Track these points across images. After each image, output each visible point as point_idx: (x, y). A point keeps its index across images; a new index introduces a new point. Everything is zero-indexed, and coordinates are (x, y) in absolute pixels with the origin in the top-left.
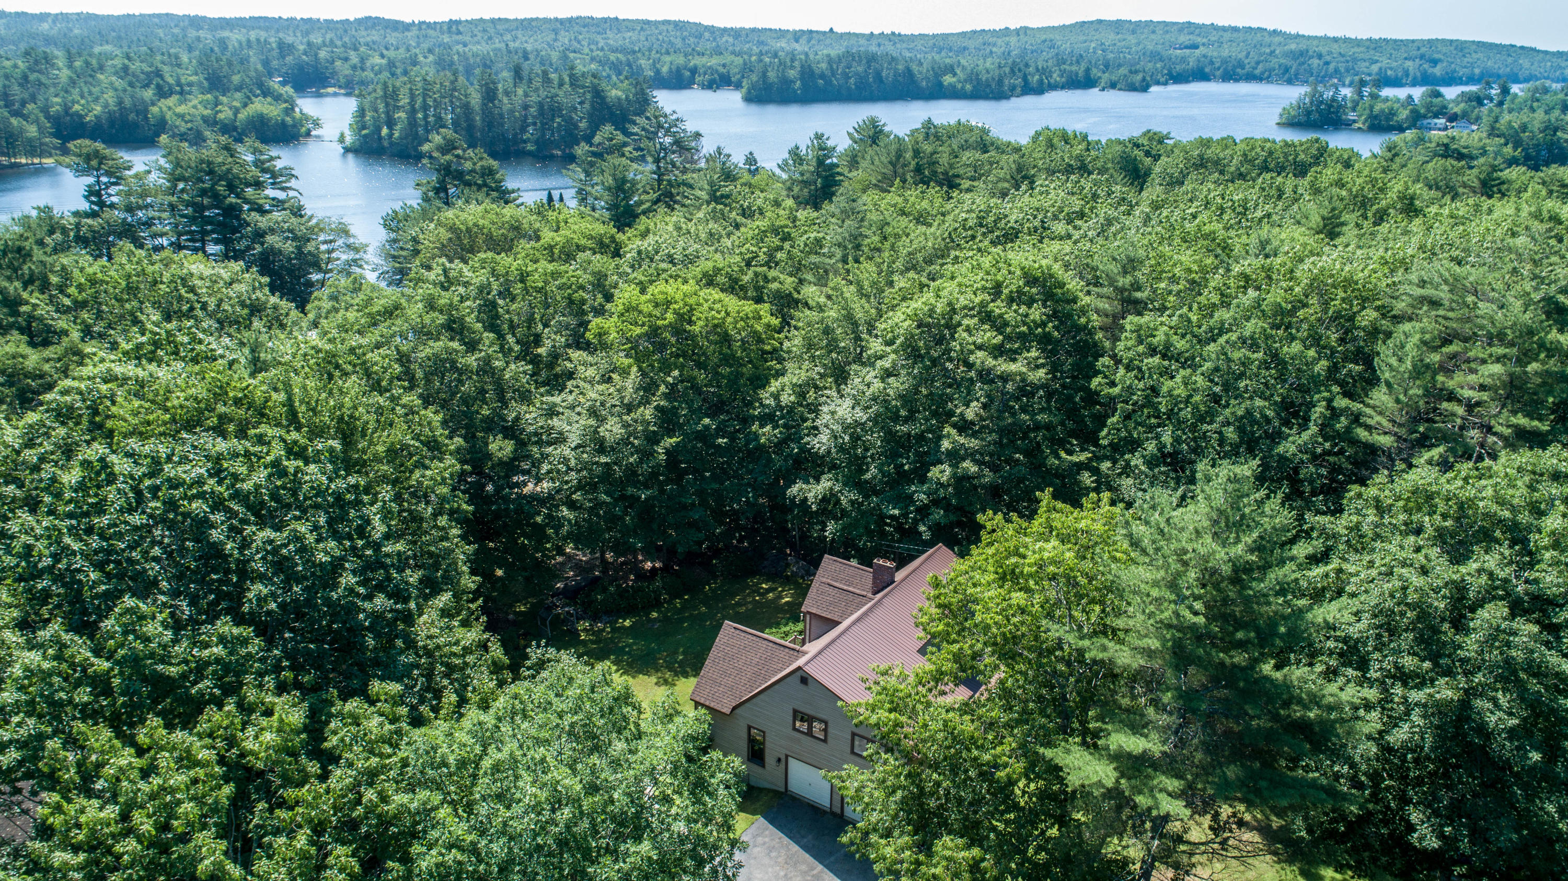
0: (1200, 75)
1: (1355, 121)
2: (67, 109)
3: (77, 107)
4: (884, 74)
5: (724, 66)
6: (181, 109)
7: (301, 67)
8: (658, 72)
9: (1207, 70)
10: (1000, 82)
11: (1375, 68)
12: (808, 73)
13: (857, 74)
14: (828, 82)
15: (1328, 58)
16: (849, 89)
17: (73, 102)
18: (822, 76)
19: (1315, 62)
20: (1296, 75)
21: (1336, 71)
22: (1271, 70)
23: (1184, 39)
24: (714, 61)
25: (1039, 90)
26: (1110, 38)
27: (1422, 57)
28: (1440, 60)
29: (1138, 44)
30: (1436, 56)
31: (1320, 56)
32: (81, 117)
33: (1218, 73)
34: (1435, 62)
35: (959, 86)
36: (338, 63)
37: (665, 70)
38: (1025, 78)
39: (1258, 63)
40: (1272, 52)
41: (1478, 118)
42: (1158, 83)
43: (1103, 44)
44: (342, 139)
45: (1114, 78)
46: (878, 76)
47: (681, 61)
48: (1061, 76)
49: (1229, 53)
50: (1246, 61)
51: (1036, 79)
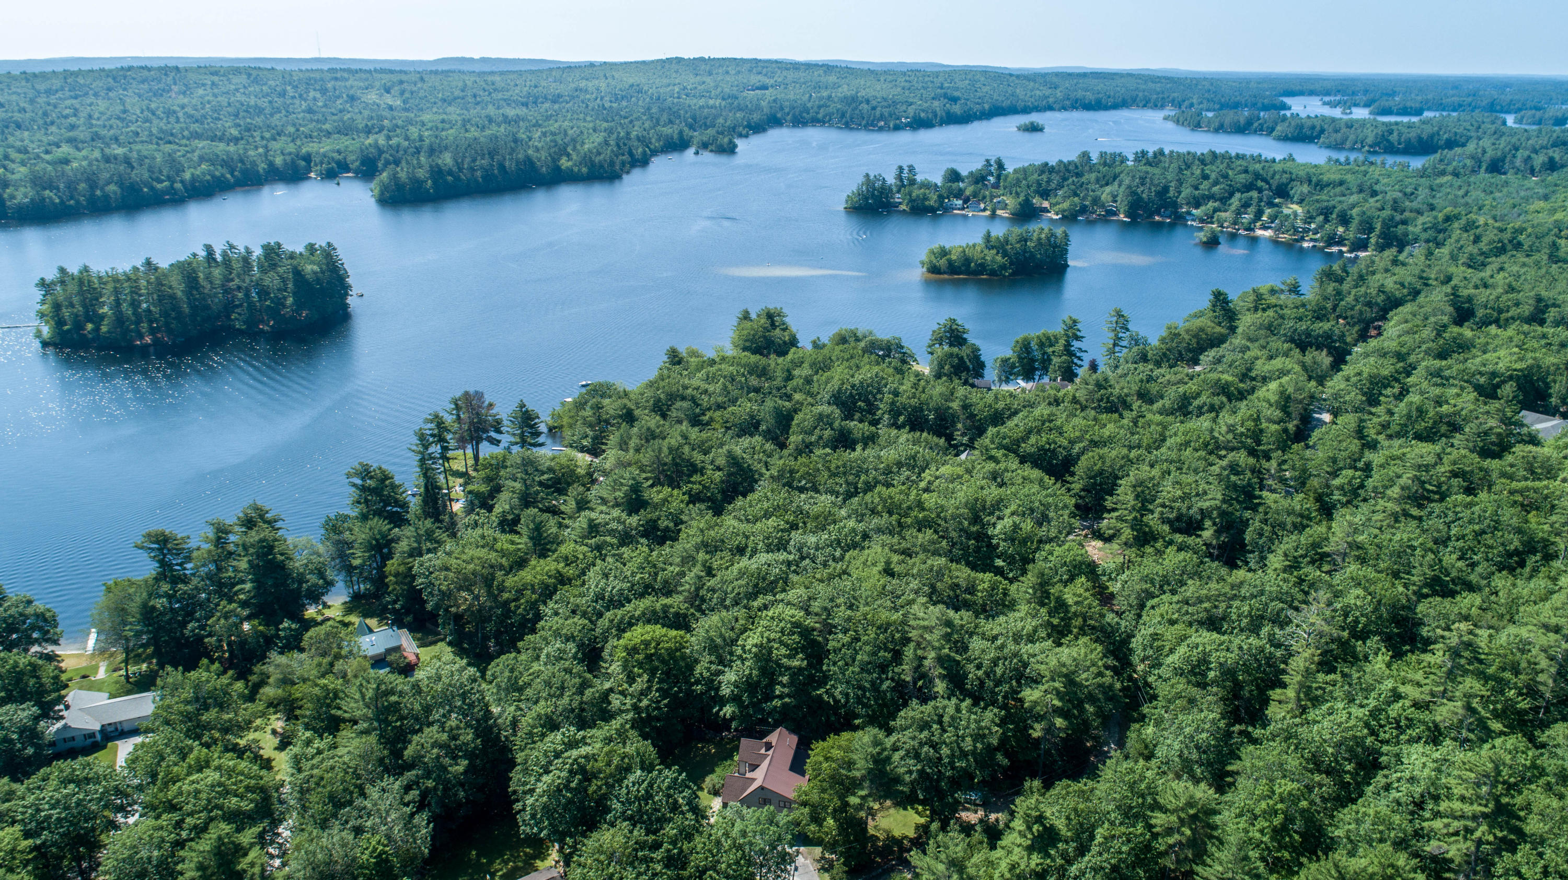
0: (774, 121)
1: (900, 203)
4: (507, 164)
5: (339, 152)
8: (271, 164)
9: (779, 115)
10: (612, 164)
11: (910, 111)
12: (437, 173)
13: (482, 167)
14: (458, 179)
15: (874, 103)
16: (476, 181)
18: (450, 172)
19: (865, 107)
20: (852, 118)
21: (882, 115)
22: (832, 114)
23: (755, 79)
24: (325, 147)
25: (644, 162)
26: (690, 80)
28: (958, 98)
29: (716, 87)
30: (956, 94)
31: (868, 102)
33: (789, 118)
34: (954, 100)
35: (576, 169)
38: (631, 154)
39: (819, 107)
40: (830, 97)
41: (984, 197)
42: (741, 136)
43: (685, 88)
44: (38, 334)
45: (705, 139)
46: (502, 167)
47: (291, 148)
48: (659, 140)
49: (794, 95)
50: (809, 105)
51: (640, 150)
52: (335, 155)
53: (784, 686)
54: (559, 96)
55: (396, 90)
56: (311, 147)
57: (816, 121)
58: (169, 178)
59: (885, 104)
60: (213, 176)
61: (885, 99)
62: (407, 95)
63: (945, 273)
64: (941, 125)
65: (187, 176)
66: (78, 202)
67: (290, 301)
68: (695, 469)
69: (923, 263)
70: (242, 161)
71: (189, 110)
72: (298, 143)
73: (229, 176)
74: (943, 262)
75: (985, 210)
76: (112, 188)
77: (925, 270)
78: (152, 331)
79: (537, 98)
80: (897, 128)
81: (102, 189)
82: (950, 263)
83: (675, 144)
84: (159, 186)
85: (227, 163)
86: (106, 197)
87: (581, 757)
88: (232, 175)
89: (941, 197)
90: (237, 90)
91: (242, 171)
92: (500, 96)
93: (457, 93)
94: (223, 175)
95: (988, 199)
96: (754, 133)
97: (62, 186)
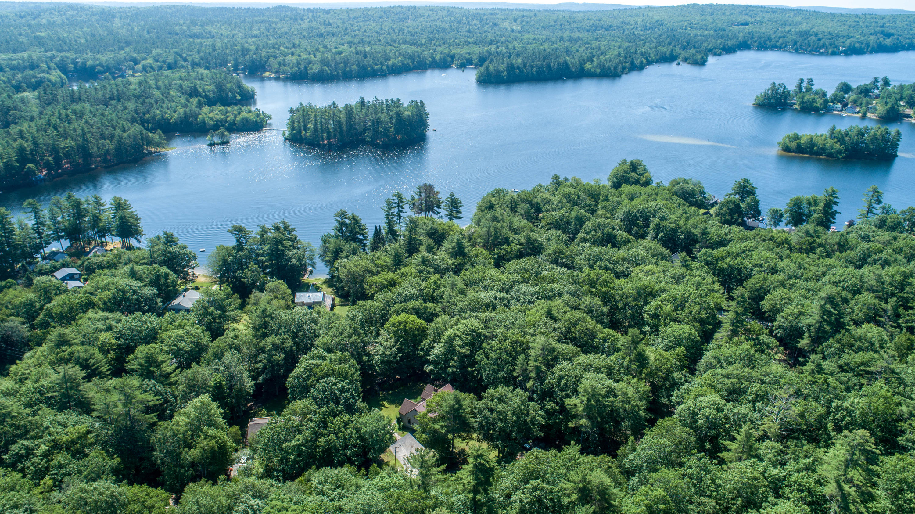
0: (744, 46)
1: (795, 104)
2: (163, 117)
3: (167, 115)
4: (552, 64)
5: (469, 54)
6: (211, 115)
7: (253, 61)
8: (434, 59)
9: (749, 42)
10: (616, 67)
11: (848, 42)
12: (511, 68)
13: (537, 66)
14: (521, 71)
15: (821, 36)
16: (532, 73)
17: (166, 113)
18: (518, 68)
19: (813, 38)
20: (801, 46)
21: (824, 45)
22: (787, 43)
23: (741, 18)
24: (463, 51)
25: (641, 68)
26: (696, 18)
27: (882, 33)
28: (893, 35)
29: (713, 23)
30: (891, 31)
31: (816, 35)
32: (169, 120)
33: (755, 44)
34: (889, 35)
35: (593, 70)
36: (271, 59)
37: (438, 57)
38: (632, 63)
39: (780, 38)
40: (789, 31)
41: (861, 104)
42: (715, 54)
43: (692, 23)
44: (284, 134)
45: (687, 55)
46: (549, 66)
47: (446, 51)
48: (655, 55)
49: (765, 29)
50: (773, 36)
51: (639, 60)
52: (467, 56)
53: (455, 361)
54: (611, 26)
55: (519, 21)
56: (456, 51)
57: (775, 47)
58: (381, 64)
59: (829, 37)
60: (403, 64)
61: (830, 34)
62: (524, 24)
63: (793, 152)
64: (871, 53)
65: (390, 63)
66: (338, 73)
67: (392, 129)
68: (507, 241)
69: (779, 144)
70: (419, 56)
71: (410, 29)
72: (451, 48)
73: (411, 64)
74: (793, 145)
75: (858, 112)
76: (355, 67)
77: (780, 148)
78: (328, 138)
79: (597, 27)
80: (834, 54)
81: (350, 68)
82: (799, 145)
83: (667, 58)
84: (376, 67)
85: (412, 58)
86: (351, 71)
87: (313, 364)
88: (413, 64)
89: (826, 102)
90: (438, 19)
91: (418, 62)
92: (575, 25)
93: (552, 23)
94: (408, 63)
95: (863, 105)
96: (726, 53)
97: (333, 65)
